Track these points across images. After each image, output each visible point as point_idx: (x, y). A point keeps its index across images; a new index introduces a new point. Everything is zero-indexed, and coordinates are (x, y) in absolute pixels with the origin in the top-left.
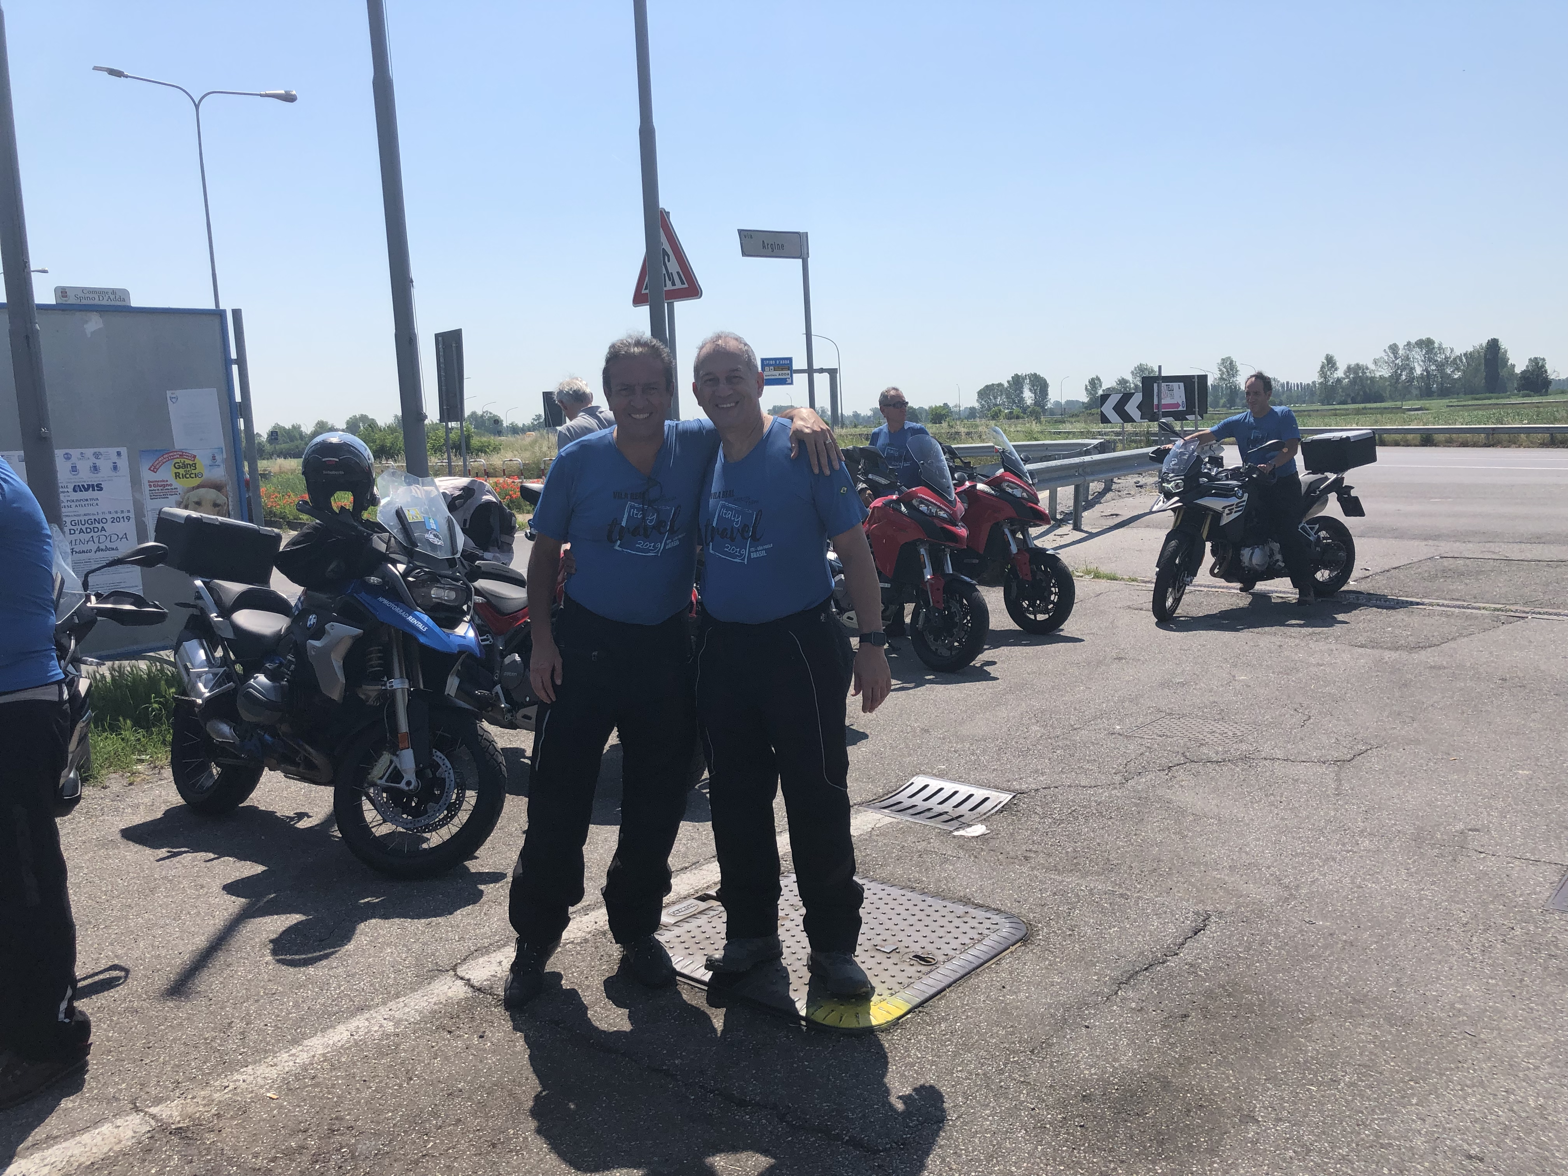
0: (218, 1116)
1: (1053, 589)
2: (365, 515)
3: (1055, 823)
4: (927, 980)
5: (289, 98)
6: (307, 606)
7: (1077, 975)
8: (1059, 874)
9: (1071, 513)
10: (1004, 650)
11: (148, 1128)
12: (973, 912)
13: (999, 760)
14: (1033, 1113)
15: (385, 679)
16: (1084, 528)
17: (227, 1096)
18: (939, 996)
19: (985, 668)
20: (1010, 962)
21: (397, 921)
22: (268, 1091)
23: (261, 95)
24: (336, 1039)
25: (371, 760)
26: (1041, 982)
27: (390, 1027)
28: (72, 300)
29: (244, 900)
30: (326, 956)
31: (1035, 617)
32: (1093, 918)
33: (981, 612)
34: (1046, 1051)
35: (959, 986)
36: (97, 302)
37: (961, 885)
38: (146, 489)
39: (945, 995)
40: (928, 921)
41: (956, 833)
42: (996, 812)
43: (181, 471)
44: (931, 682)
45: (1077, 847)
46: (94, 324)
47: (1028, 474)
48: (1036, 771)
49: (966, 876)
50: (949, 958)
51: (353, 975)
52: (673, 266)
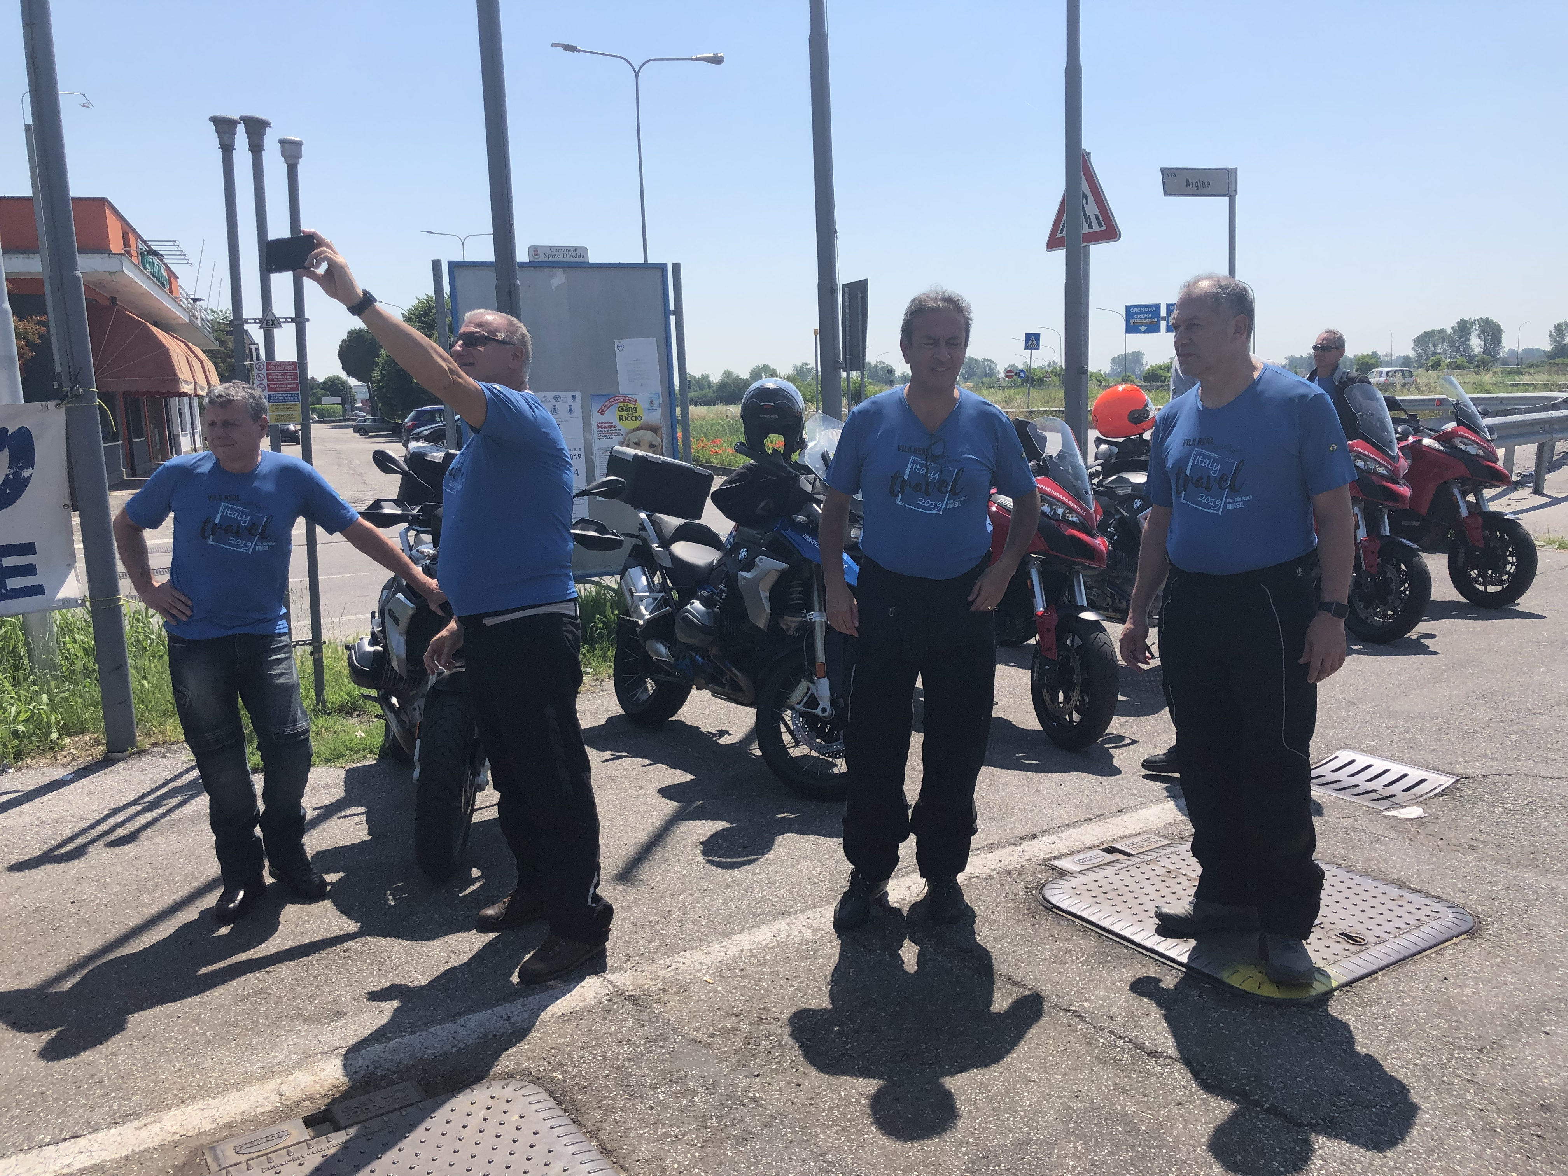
0: (664, 990)
1: (1510, 558)
2: (795, 457)
3: (1508, 813)
4: (1354, 959)
5: (717, 60)
6: (738, 540)
7: (1534, 977)
8: (1512, 868)
9: (1531, 475)
10: (1445, 624)
11: (607, 992)
12: (1408, 896)
13: (1439, 740)
14: (1480, 1113)
15: (805, 611)
16: (1545, 491)
17: (670, 974)
18: (1369, 978)
19: (1423, 641)
20: (1454, 954)
21: (811, 837)
22: (704, 975)
23: (693, 60)
24: (761, 937)
25: (791, 687)
26: (1492, 979)
27: (808, 933)
28: (542, 258)
29: (676, 804)
30: (750, 862)
31: (1486, 588)
32: (1556, 919)
33: (1422, 580)
34: (1498, 1053)
35: (1393, 971)
36: (561, 259)
37: (1395, 867)
38: (595, 428)
39: (1376, 978)
40: (1357, 899)
41: (1387, 813)
42: (1436, 795)
43: (624, 414)
44: (1358, 652)
45: (1535, 841)
46: (559, 279)
47: (1486, 429)
48: (1485, 756)
49: (1401, 858)
50: (1381, 941)
51: (775, 882)
52: (1091, 209)
